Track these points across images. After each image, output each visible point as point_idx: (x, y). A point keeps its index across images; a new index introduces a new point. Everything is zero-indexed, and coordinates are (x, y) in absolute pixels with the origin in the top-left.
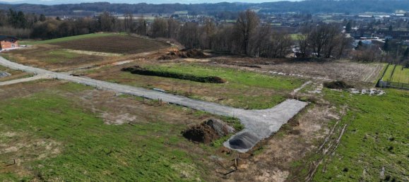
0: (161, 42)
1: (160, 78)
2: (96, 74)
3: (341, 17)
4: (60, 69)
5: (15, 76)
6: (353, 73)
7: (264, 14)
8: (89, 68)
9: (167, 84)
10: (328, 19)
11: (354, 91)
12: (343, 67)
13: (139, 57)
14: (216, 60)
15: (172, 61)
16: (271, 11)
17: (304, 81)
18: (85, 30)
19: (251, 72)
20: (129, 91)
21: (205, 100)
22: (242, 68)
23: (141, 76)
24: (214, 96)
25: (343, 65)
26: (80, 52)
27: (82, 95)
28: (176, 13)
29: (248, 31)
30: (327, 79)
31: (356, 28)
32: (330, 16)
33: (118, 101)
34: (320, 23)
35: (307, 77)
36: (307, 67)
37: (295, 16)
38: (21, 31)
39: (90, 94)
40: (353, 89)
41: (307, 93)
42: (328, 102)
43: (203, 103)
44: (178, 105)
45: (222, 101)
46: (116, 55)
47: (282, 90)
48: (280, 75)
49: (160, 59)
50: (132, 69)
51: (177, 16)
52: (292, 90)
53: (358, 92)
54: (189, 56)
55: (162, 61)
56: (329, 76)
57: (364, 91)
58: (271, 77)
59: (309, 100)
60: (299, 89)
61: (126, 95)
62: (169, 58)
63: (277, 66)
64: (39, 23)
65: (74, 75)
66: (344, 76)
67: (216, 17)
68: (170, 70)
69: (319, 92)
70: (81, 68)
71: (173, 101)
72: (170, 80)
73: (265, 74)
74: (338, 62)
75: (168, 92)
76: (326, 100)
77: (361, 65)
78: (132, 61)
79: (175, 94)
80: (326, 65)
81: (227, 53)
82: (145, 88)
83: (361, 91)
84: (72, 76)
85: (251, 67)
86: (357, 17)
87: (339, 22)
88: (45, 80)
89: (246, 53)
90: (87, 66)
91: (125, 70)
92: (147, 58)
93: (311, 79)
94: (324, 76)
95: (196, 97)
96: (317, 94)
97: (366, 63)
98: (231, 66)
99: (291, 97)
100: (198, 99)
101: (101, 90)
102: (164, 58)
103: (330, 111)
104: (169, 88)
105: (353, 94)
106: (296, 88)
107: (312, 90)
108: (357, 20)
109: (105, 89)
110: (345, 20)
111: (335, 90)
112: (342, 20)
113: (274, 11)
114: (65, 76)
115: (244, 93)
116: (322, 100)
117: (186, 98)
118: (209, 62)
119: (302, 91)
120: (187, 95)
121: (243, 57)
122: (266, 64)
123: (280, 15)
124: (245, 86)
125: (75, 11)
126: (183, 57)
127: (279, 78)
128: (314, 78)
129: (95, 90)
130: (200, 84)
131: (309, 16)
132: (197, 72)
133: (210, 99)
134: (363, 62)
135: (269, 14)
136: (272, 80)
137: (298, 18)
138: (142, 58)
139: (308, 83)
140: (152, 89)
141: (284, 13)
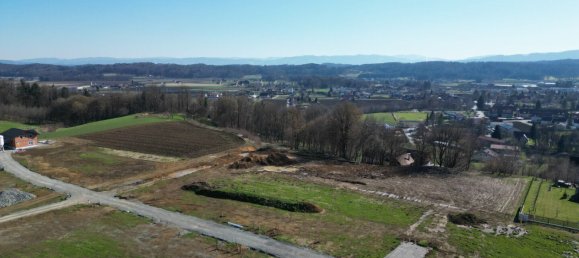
1: (235, 203)
2: (148, 196)
3: (471, 86)
4: (99, 186)
5: (44, 198)
6: (485, 196)
7: (366, 79)
8: (138, 183)
9: (245, 214)
10: (454, 88)
11: (487, 228)
12: (473, 184)
13: (202, 164)
14: (305, 170)
15: (247, 171)
16: (374, 76)
17: (420, 210)
18: (124, 110)
19: (353, 192)
20: (195, 227)
21: (296, 244)
22: (342, 185)
23: (208, 199)
24: (308, 236)
25: (472, 180)
26: (122, 153)
27: (136, 234)
29: (347, 128)
30: (451, 207)
31: (491, 104)
32: (456, 85)
33: (185, 245)
34: (443, 95)
35: (427, 202)
36: (426, 184)
37: (408, 84)
38: (35, 111)
39: (145, 232)
40: (486, 226)
41: (427, 232)
42: (454, 249)
43: (294, 248)
44: (261, 252)
45: (319, 246)
46: (171, 159)
47: (394, 226)
48: (392, 198)
49: (231, 167)
50: (197, 187)
52: (407, 227)
53: (491, 231)
54: (270, 162)
55: (234, 170)
56: (455, 201)
57: (499, 228)
58: (380, 203)
59: (429, 245)
60: (415, 225)
61: (193, 234)
62: (245, 167)
63: (386, 181)
64: (61, 100)
65: (121, 198)
66: (474, 202)
67: (300, 84)
68: (248, 190)
69: (442, 231)
70: (129, 184)
71: (255, 245)
72: (247, 206)
73: (371, 196)
74: (467, 176)
75: (247, 229)
76: (452, 244)
77: (497, 180)
78: (195, 170)
79: (256, 232)
80: (452, 181)
81: (320, 156)
82: (217, 221)
83: (495, 230)
84: (117, 200)
85: (353, 183)
86: (491, 86)
87: (468, 93)
88: (83, 206)
89: (344, 156)
90: (134, 179)
91: (186, 188)
92: (214, 165)
93: (431, 207)
94: (448, 201)
95: (284, 237)
96: (440, 234)
97: (502, 177)
98: (327, 181)
99: (406, 239)
100: (286, 242)
101: (159, 225)
102: (237, 166)
104: (247, 222)
105: (484, 233)
106: (413, 223)
107: (434, 226)
108: (492, 90)
109: (164, 223)
110: (476, 92)
111: (463, 226)
112: (472, 91)
113: (380, 76)
114: (108, 199)
115: (346, 231)
116: (446, 244)
117: (272, 240)
118: (297, 173)
119: (421, 228)
120: (272, 234)
121: (341, 162)
122: (373, 178)
123: (387, 82)
124: (347, 219)
125: (106, 75)
126: (262, 164)
127: (390, 203)
128: (436, 205)
129: (152, 225)
130: (287, 214)
131: (427, 85)
132: (285, 192)
133: (303, 241)
134: (499, 176)
135: (373, 79)
136: (381, 207)
137: (413, 86)
138: (207, 164)
139: (428, 213)
140: (225, 223)
141: (393, 79)
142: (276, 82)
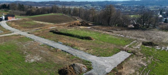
0: (74, 18)
1: (64, 36)
2: (37, 33)
3: (158, 8)
4: (24, 30)
5: (5, 33)
6: (159, 37)
7: (123, 6)
8: (37, 30)
9: (66, 39)
10: (152, 8)
11: (158, 48)
12: (155, 33)
13: (60, 25)
14: (93, 28)
15: (74, 27)
17: (131, 40)
18: (46, 12)
19: (108, 34)
20: (46, 43)
21: (79, 50)
22: (104, 32)
23: (56, 35)
24: (85, 47)
25: (154, 32)
26: (38, 22)
27: (24, 44)
28: (86, 5)
30: (144, 40)
31: (165, 13)
32: (153, 7)
33: (39, 48)
34: (148, 10)
35: (135, 38)
36: (136, 33)
37: (137, 7)
39: (29, 43)
40: (157, 47)
41: (132, 48)
42: (142, 54)
43: (78, 51)
44: (65, 52)
45: (87, 51)
46: (52, 24)
47: (119, 45)
48: (122, 36)
49: (69, 26)
50: (54, 31)
51: (86, 6)
52: (124, 46)
53: (160, 48)
54: (82, 25)
55: (69, 27)
56: (146, 38)
57: (163, 48)
58: (116, 38)
59: (132, 52)
60: (128, 45)
61: (44, 45)
62: (73, 26)
63: (121, 31)
64: (29, 9)
65: (28, 33)
66: (154, 39)
67: (102, 7)
68: (71, 33)
69: (139, 48)
70: (33, 30)
71: (64, 49)
72: (68, 37)
73: (114, 36)
74: (153, 30)
75: (64, 44)
76: (141, 52)
77: (164, 32)
78: (57, 27)
79: (66, 45)
80: (146, 32)
81: (100, 24)
82: (55, 41)
83: (161, 48)
84: (27, 34)
85: (109, 32)
86: (165, 7)
87: (157, 10)
88: (15, 35)
89: (109, 24)
90: (36, 29)
91: (51, 31)
92: (64, 26)
93: (136, 40)
94: (143, 38)
95: (76, 47)
96: (137, 49)
97: (166, 31)
98: (99, 31)
99: (123, 50)
100: (76, 49)
101: (35, 41)
102: (71, 26)
103: (142, 60)
104: (65, 42)
105: (156, 49)
106: (127, 45)
107: (136, 46)
108: (166, 9)
109: (37, 41)
110: (160, 9)
111: (148, 46)
112: (159, 9)
113: (128, 5)
114: (25, 34)
115: (100, 46)
116: (139, 52)
117: (71, 48)
118: (90, 29)
119: (130, 47)
120: (72, 46)
121: (107, 26)
122: (116, 30)
123: (130, 6)
124: (102, 42)
125: (46, 4)
126: (79, 26)
127: (120, 38)
128: (138, 39)
129: (32, 41)
130: (81, 40)
131: (143, 7)
132: (82, 33)
133: (82, 49)
134: (165, 31)
135: (126, 6)
136: (116, 39)
137: (138, 8)
138: (62, 25)
139: (134, 42)
140: (57, 42)
141: (132, 6)
142: (95, 7)
